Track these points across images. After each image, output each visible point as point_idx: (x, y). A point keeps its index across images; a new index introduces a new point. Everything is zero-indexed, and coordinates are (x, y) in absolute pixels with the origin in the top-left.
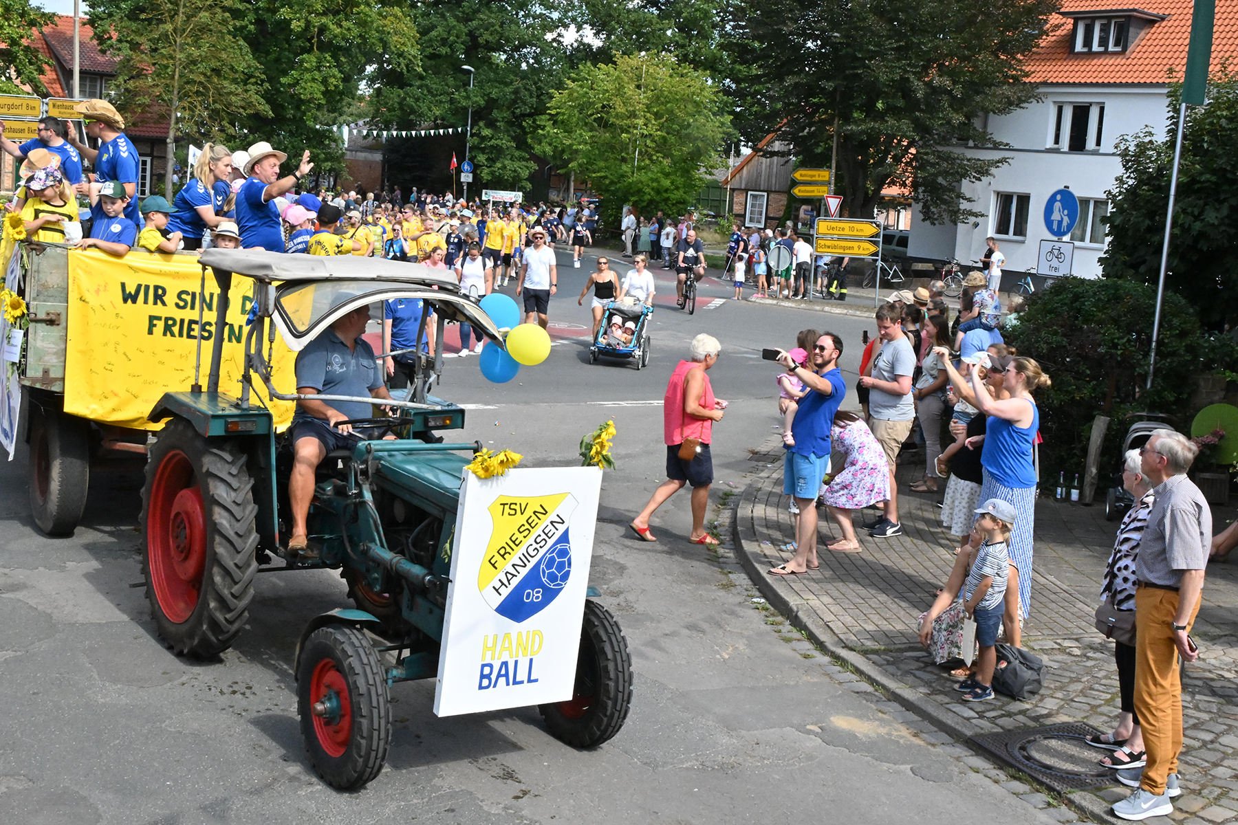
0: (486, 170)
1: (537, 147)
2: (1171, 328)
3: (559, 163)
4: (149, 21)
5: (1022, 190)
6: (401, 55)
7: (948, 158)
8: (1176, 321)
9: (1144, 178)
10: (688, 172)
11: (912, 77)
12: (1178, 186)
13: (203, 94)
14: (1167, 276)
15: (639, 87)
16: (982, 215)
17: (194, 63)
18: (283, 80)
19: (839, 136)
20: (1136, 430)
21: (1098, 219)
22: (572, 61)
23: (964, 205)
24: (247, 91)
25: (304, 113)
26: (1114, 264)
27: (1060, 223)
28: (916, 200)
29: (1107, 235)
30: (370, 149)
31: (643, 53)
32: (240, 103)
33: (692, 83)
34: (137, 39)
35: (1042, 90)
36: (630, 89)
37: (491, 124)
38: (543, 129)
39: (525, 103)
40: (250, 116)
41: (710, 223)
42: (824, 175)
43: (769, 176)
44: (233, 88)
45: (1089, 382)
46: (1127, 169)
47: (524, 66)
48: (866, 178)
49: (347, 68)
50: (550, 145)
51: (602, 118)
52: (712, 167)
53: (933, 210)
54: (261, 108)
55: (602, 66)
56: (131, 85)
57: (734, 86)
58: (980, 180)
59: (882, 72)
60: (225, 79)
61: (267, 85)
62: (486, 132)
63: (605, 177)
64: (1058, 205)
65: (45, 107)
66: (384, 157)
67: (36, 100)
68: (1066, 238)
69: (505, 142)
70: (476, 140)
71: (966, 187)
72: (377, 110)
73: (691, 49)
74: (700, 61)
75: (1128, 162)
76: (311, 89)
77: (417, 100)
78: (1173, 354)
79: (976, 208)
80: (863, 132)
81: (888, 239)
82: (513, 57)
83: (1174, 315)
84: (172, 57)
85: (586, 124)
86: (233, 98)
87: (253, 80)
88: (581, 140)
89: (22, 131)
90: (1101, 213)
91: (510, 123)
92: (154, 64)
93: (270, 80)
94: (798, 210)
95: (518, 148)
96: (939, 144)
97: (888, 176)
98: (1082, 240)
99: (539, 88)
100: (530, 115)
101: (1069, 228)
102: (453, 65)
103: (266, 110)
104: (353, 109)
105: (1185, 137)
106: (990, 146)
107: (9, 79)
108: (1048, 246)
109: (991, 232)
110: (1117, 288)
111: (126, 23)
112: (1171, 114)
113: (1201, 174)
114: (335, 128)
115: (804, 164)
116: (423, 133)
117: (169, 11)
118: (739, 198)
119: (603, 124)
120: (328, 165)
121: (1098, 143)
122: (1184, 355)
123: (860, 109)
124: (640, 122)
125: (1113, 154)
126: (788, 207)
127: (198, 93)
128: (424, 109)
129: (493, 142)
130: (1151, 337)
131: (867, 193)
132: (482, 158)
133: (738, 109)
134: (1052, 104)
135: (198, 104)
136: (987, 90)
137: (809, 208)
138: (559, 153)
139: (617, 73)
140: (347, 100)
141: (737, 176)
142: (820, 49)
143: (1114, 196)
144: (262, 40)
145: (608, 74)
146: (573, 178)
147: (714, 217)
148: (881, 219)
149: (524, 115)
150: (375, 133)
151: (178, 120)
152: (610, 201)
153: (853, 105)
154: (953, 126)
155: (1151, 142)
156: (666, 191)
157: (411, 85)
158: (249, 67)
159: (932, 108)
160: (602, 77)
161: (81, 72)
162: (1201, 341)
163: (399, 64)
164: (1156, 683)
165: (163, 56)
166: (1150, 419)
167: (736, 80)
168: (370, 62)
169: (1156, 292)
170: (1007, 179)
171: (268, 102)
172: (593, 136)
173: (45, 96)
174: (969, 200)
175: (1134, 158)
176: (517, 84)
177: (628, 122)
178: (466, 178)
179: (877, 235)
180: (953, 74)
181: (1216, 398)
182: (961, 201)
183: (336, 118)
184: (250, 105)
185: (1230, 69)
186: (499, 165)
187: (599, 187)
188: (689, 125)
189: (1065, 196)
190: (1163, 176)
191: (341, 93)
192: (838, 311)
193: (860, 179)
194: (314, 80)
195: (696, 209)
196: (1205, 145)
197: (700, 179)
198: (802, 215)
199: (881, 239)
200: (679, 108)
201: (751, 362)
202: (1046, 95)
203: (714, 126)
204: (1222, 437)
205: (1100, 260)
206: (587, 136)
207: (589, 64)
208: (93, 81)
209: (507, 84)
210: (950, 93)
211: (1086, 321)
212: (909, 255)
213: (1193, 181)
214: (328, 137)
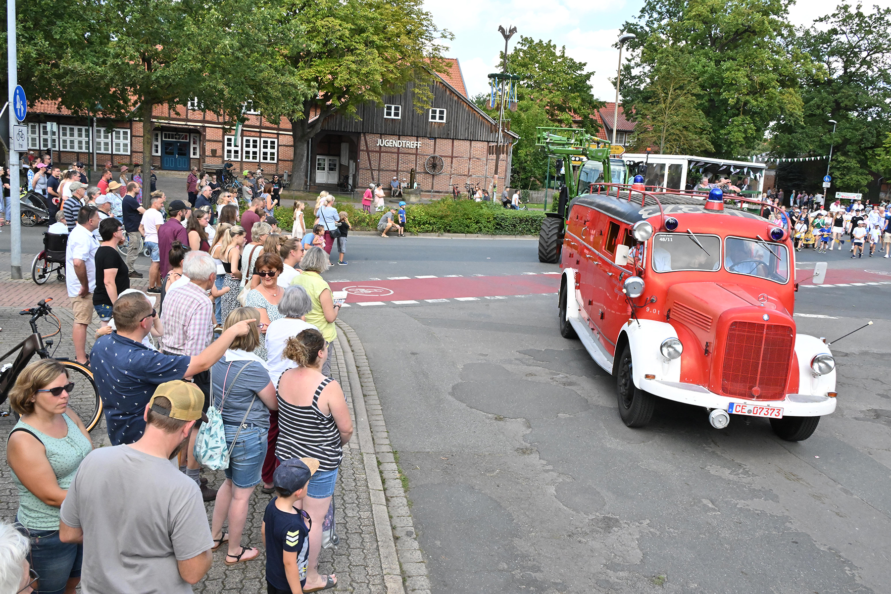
1: (873, 167)
4: (652, 103)
6: (791, 115)
13: (678, 140)
17: (674, 124)
18: (722, 131)
32: (697, 145)
34: (646, 112)
37: (845, 154)
38: (879, 156)
39: (868, 141)
44: (694, 136)
47: (870, 119)
49: (759, 124)
50: (883, 166)
54: (708, 147)
60: (691, 132)
61: (712, 134)
66: (777, 173)
69: (853, 163)
72: (775, 147)
76: (737, 136)
77: (799, 141)
82: (862, 114)
84: (663, 121)
87: (705, 132)
91: (857, 153)
92: (653, 126)
93: (714, 131)
95: (861, 168)
100: (871, 148)
103: (712, 148)
104: (760, 147)
111: (641, 105)
116: (801, 159)
117: (663, 97)
127: (674, 140)
128: (803, 146)
129: (845, 164)
132: (837, 174)
140: (757, 141)
144: (711, 110)
149: (867, 148)
150: (772, 160)
157: (796, 132)
158: (703, 125)
163: (790, 120)
165: (659, 121)
168: (773, 119)
171: (712, 143)
176: (864, 130)
178: (826, 185)
183: (749, 152)
191: (755, 138)
194: (740, 131)
209: (857, 130)
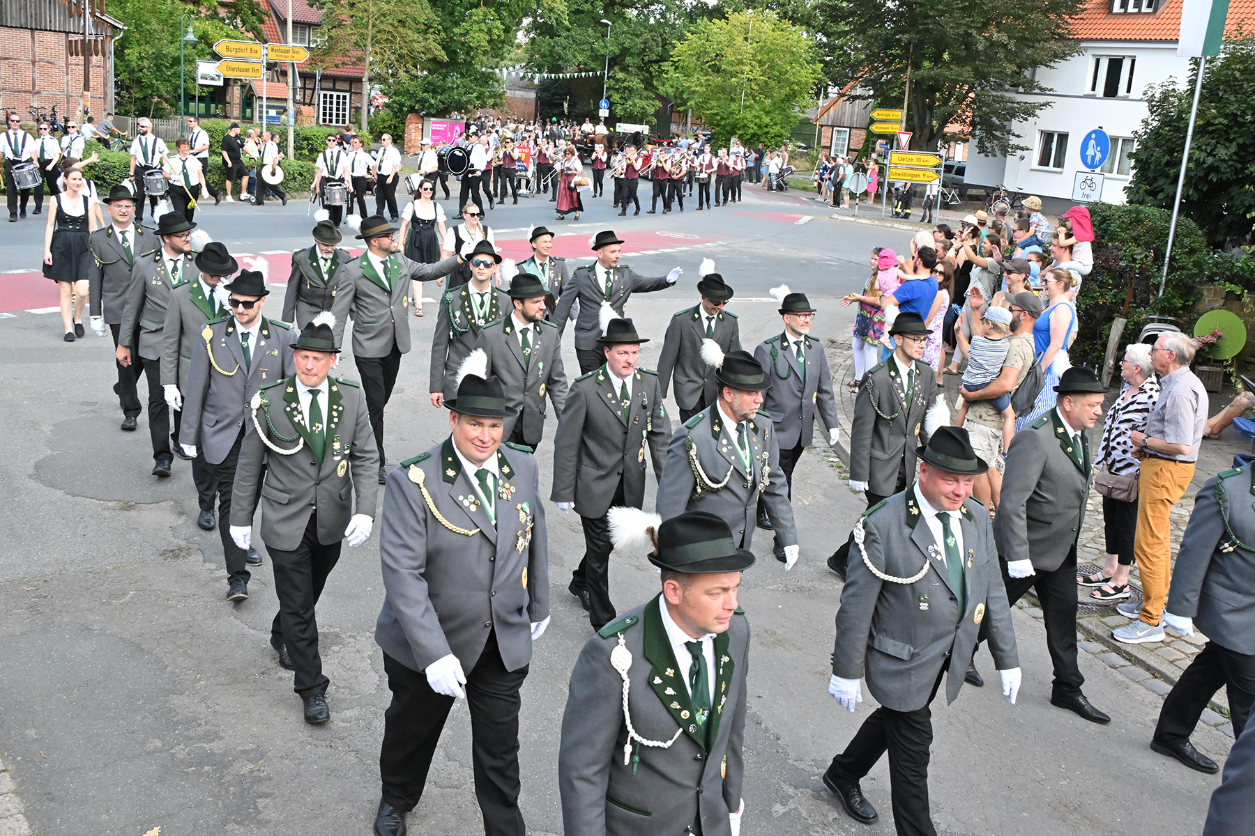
0: (620, 107)
1: (661, 88)
2: (1182, 247)
3: (679, 101)
5: (1062, 129)
6: (551, 10)
7: (1001, 100)
8: (1186, 241)
9: (1167, 121)
10: (784, 110)
11: (974, 33)
12: (1195, 128)
13: (391, 42)
14: (1181, 203)
15: (746, 39)
16: (1027, 149)
17: (384, 15)
18: (456, 30)
19: (911, 82)
20: (1148, 330)
21: (1125, 154)
22: (691, 17)
23: (1013, 141)
24: (426, 39)
25: (473, 58)
26: (1137, 192)
27: (1093, 157)
28: (974, 136)
29: (1133, 168)
30: (527, 88)
31: (750, 11)
32: (421, 50)
33: (791, 36)
35: (1083, 45)
36: (739, 40)
37: (624, 69)
38: (666, 74)
39: (653, 52)
40: (429, 60)
41: (802, 153)
42: (900, 114)
43: (852, 116)
44: (416, 36)
45: (1111, 290)
46: (1152, 113)
47: (652, 21)
48: (932, 117)
49: (507, 21)
50: (672, 87)
51: (715, 65)
52: (805, 107)
53: (987, 145)
54: (437, 53)
55: (716, 21)
56: (334, 33)
57: (825, 39)
58: (1026, 120)
59: (950, 26)
60: (410, 29)
61: (443, 34)
62: (620, 75)
63: (717, 114)
64: (1092, 142)
65: (265, 51)
66: (537, 93)
67: (258, 46)
68: (1098, 170)
69: (636, 83)
70: (612, 82)
71: (1015, 125)
72: (532, 56)
73: (789, 8)
74: (797, 18)
75: (1153, 106)
76: (479, 38)
77: (564, 48)
78: (1183, 268)
79: (1022, 144)
80: (931, 78)
81: (948, 169)
82: (643, 13)
83: (1185, 236)
84: (366, 11)
85: (702, 69)
86: (416, 45)
87: (431, 30)
88: (696, 83)
89: (247, 70)
90: (1128, 149)
91: (640, 69)
92: (352, 17)
93: (445, 30)
94: (874, 143)
95: (646, 89)
96: (993, 90)
97: (950, 115)
98: (1111, 171)
99: (664, 40)
100: (657, 62)
101: (1101, 161)
102: (594, 18)
103: (443, 55)
104: (512, 55)
105: (1203, 87)
106: (1037, 91)
107: (236, 27)
108: (1082, 177)
109: (1035, 165)
110: (1138, 212)
112: (1193, 66)
113: (1215, 118)
114: (497, 71)
115: (881, 106)
116: (568, 75)
118: (826, 132)
119: (717, 70)
120: (491, 101)
121: (1129, 91)
122: (1190, 270)
123: (929, 59)
124: (747, 68)
125: (1141, 100)
126: (867, 141)
127: (387, 40)
128: (570, 56)
129: (626, 84)
130: (1165, 254)
131: (932, 130)
132: (616, 97)
133: (828, 59)
134: (1091, 57)
135: (387, 50)
136: (1036, 45)
137: (884, 142)
138: (679, 94)
139: (729, 27)
140: (507, 47)
141: (826, 115)
142: (898, 9)
143: (1140, 135)
145: (721, 28)
146: (690, 114)
147: (805, 148)
148: (943, 152)
149: (651, 62)
150: (530, 75)
151: (371, 64)
152: (720, 134)
153: (924, 55)
154: (1006, 74)
155: (1174, 90)
156: (766, 126)
157: (559, 36)
158: (428, 19)
159: (991, 59)
160: (716, 30)
161: (294, 22)
162: (1206, 258)
163: (550, 18)
164: (1153, 535)
165: (359, 10)
166: (1160, 321)
167: (827, 35)
168: (526, 15)
169: (1170, 216)
170: (1049, 120)
171: (444, 48)
172: (707, 80)
173: (266, 42)
174: (1018, 136)
175: (1160, 104)
176: (647, 36)
177: (737, 68)
178: (603, 113)
179: (939, 166)
180: (1009, 30)
181: (1217, 305)
182: (1011, 137)
183: (498, 62)
184: (429, 50)
185: (1244, 28)
186: (630, 103)
187: (711, 122)
188: (787, 71)
189: (1099, 134)
190: (1183, 119)
191: (503, 42)
192: (905, 227)
193: (927, 119)
194: (481, 30)
195: (791, 140)
196: (1220, 94)
197: (795, 117)
198: (878, 147)
199: (942, 169)
200: (779, 57)
201: (832, 269)
202: (1086, 49)
203: (807, 74)
204: (1220, 337)
205: (1125, 188)
206: (703, 79)
207: (705, 19)
208: (303, 29)
209: (637, 36)
210: (1005, 46)
211: (1111, 240)
212: (965, 182)
213: (1209, 124)
214: (492, 78)
